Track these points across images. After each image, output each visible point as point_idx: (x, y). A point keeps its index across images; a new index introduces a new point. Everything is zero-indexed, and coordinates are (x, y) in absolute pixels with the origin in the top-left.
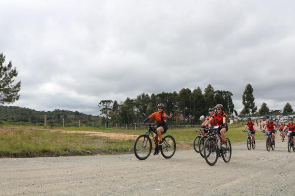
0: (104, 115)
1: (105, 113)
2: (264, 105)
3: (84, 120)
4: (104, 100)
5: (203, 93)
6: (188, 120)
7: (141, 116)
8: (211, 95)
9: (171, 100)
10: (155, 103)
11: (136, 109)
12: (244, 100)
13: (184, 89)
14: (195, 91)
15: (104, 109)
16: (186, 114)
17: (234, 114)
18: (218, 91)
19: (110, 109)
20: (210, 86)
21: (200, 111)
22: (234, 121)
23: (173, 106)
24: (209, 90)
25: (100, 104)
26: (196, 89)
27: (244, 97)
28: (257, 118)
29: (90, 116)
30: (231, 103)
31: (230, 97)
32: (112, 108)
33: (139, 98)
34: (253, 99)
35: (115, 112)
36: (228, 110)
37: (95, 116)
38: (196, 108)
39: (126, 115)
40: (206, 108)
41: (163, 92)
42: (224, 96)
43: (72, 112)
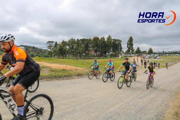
0: (49, 50)
1: (50, 48)
2: (138, 48)
3: (38, 52)
4: (50, 41)
5: (106, 40)
6: (96, 55)
7: (71, 51)
8: (110, 41)
9: (88, 43)
10: (78, 44)
11: (68, 47)
12: (128, 45)
13: (95, 37)
14: (101, 38)
15: (50, 46)
16: (96, 51)
17: (122, 52)
18: (114, 39)
19: (53, 46)
20: (110, 36)
21: (103, 49)
22: (121, 56)
23: (88, 46)
24: (109, 38)
25: (47, 43)
26: (102, 37)
27: (128, 43)
28: (134, 55)
29: (41, 49)
30: (121, 46)
31: (120, 43)
32: (54, 46)
33: (70, 41)
34: (133, 45)
35: (56, 48)
36: (119, 50)
37: (44, 50)
38: (102, 48)
39: (62, 50)
40: (107, 48)
41: (84, 38)
42: (117, 42)
43: (31, 47)
